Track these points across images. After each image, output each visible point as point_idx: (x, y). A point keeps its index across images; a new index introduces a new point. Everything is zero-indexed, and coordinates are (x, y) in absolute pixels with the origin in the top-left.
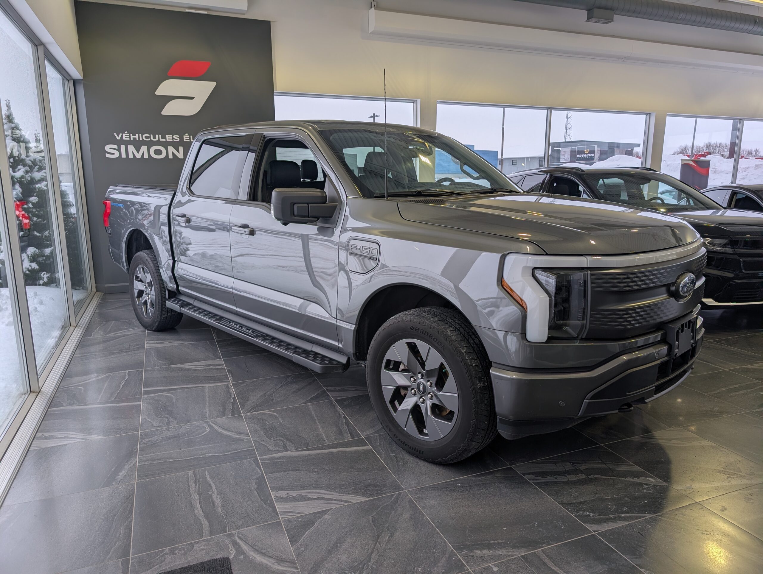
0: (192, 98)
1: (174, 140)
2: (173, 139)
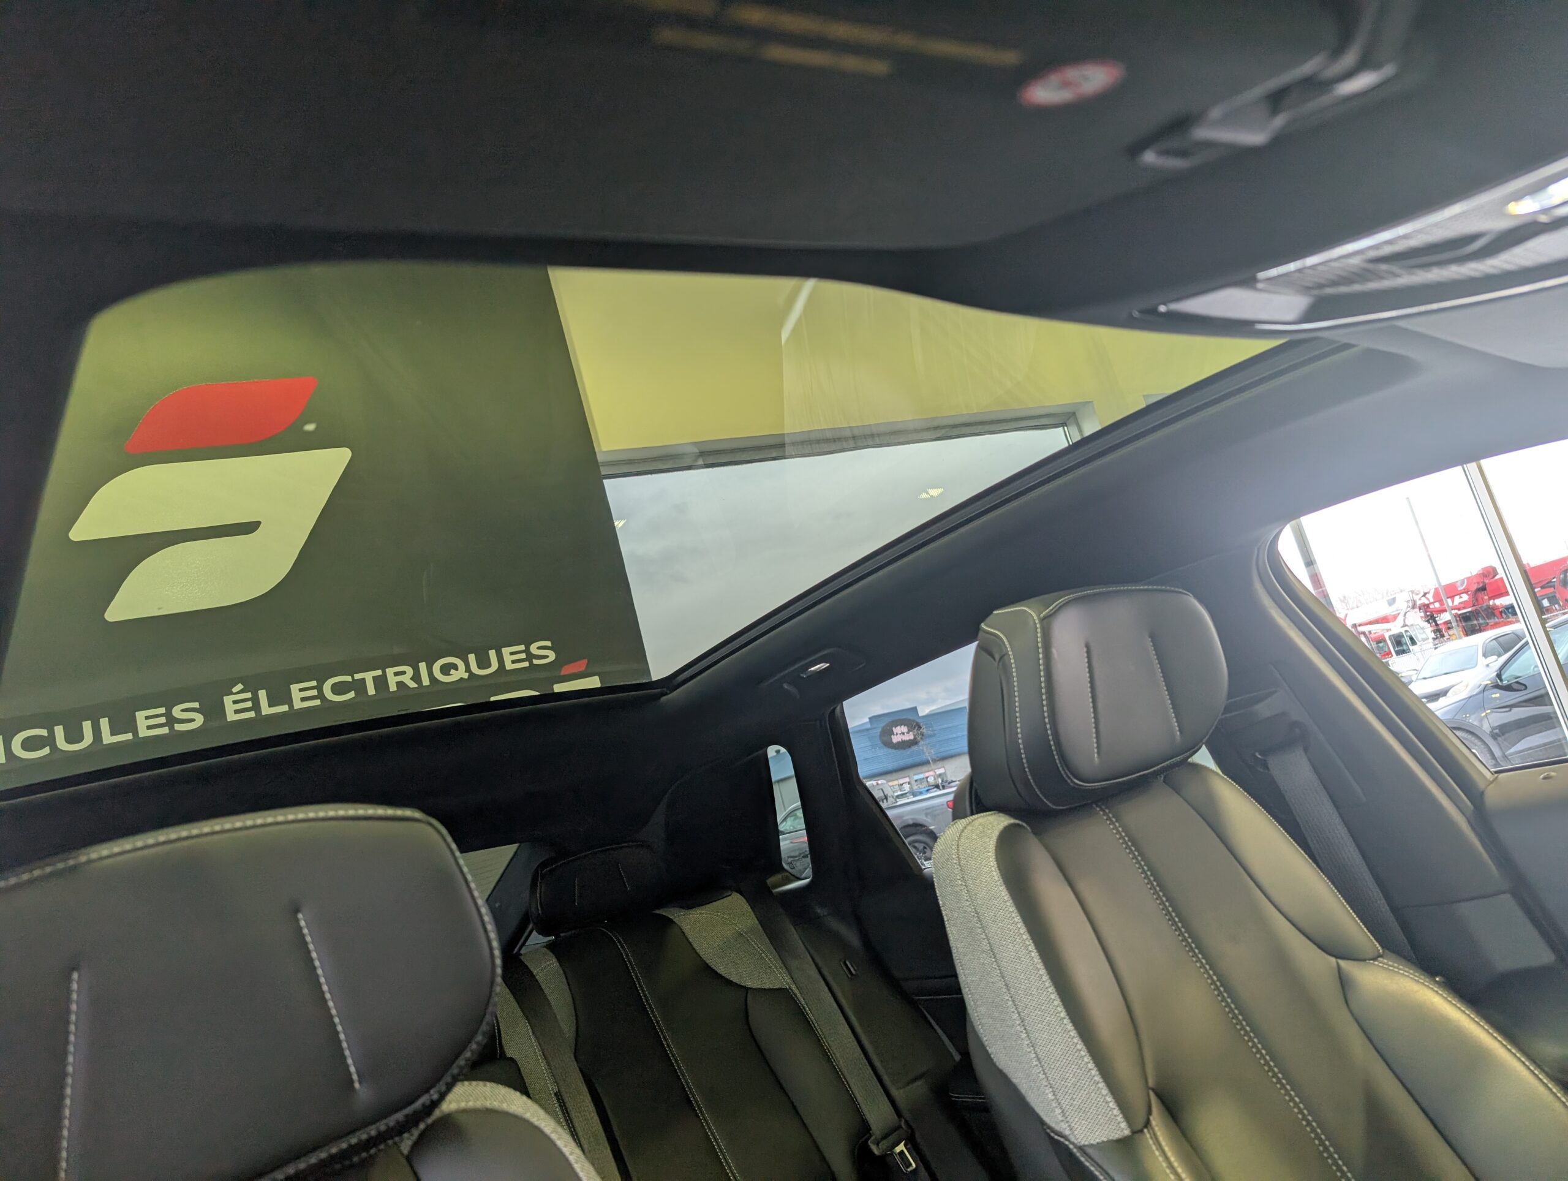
0: (249, 528)
1: (178, 727)
2: (171, 721)
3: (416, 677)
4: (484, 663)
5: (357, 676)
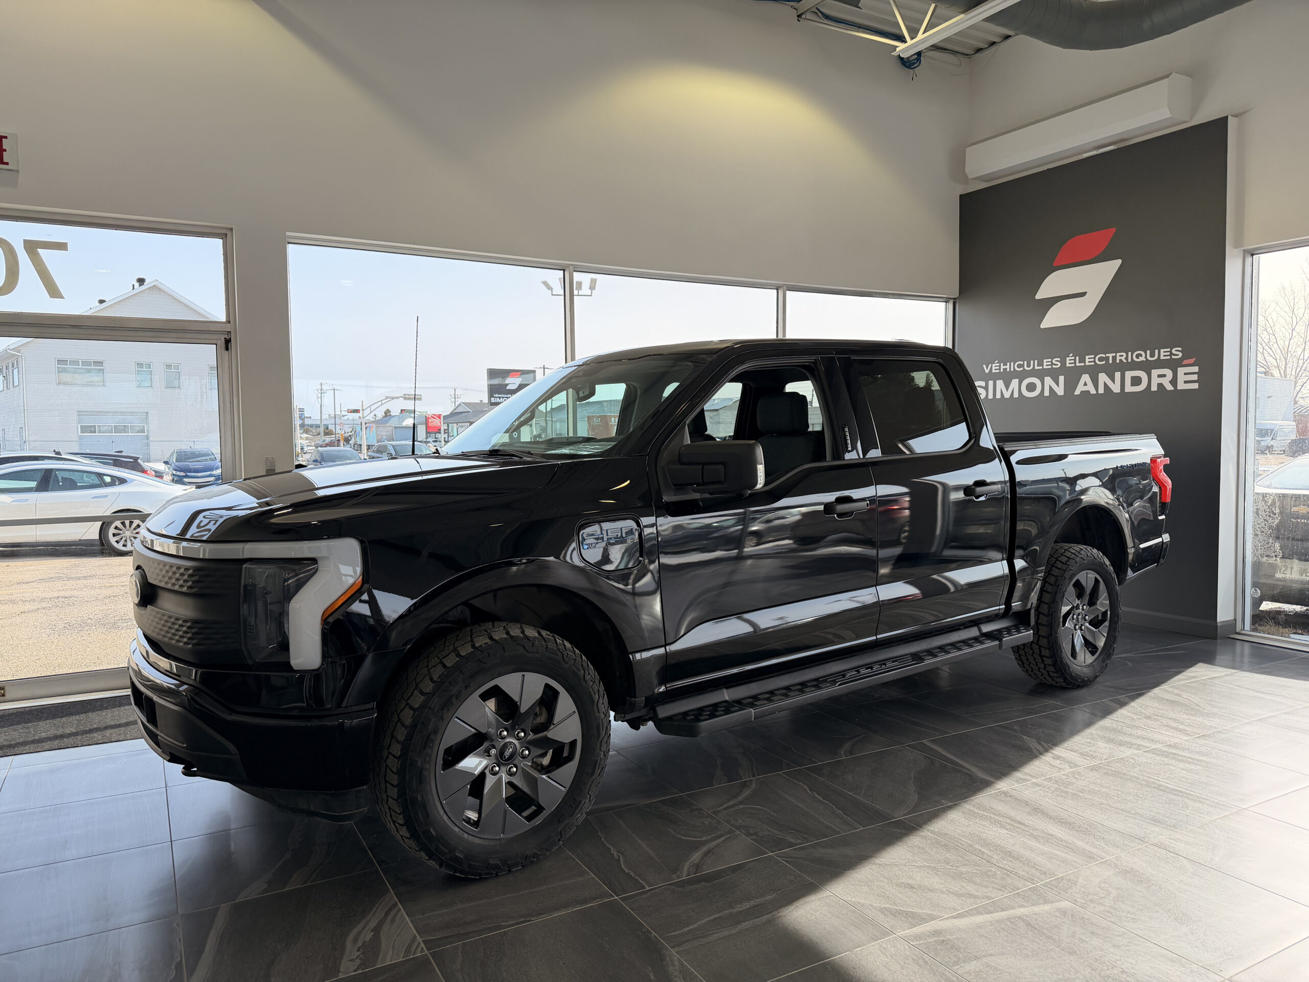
0: (1083, 294)
1: (1054, 366)
2: (1052, 364)
3: (1127, 358)
4: (1152, 355)
5: (1107, 355)
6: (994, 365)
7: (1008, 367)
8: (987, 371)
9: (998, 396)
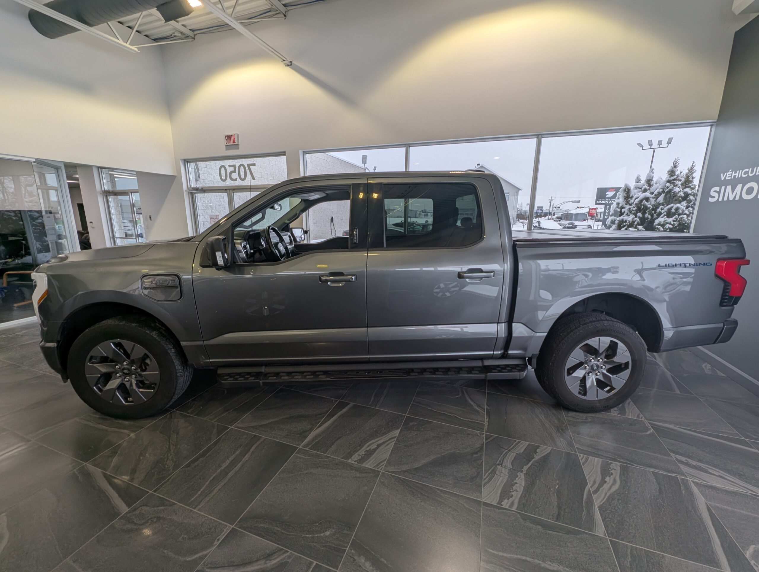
6: (728, 173)
7: (737, 174)
8: (723, 179)
9: (725, 199)
